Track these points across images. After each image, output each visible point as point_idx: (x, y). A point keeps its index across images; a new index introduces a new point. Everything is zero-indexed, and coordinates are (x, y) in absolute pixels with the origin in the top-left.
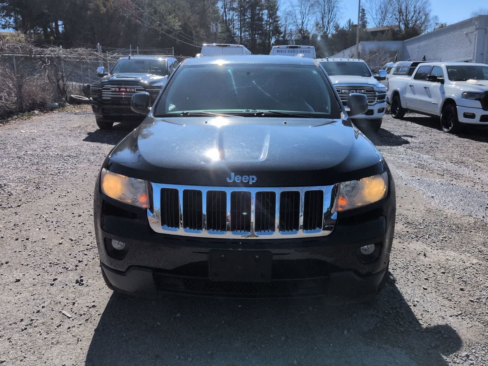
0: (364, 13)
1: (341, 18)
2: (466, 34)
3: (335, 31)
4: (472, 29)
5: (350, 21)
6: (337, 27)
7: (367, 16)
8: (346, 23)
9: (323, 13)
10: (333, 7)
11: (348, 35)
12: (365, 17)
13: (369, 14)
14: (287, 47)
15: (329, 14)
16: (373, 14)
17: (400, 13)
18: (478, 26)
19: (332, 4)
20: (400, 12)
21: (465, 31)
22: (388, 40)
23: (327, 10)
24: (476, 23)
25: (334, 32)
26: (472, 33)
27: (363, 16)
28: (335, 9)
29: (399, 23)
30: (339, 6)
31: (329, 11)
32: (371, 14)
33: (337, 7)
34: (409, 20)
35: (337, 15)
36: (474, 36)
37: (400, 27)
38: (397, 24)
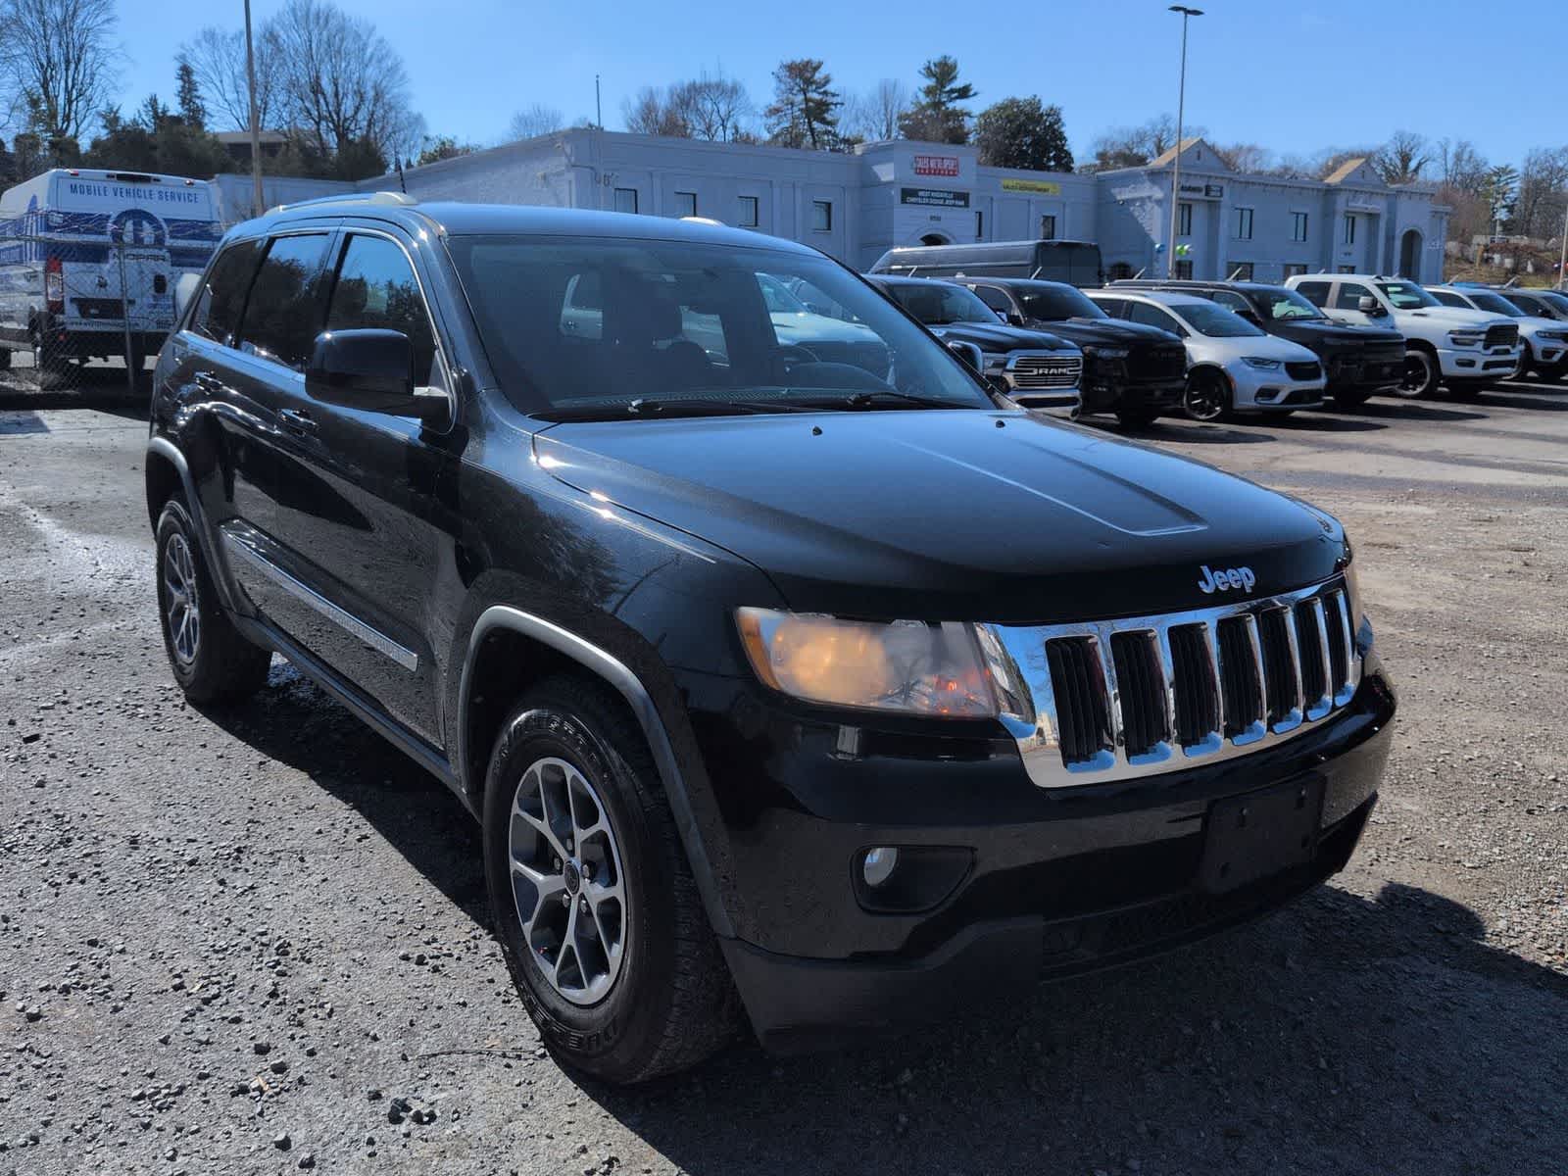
0: (190, 82)
1: (115, 88)
2: (545, 177)
3: (105, 131)
4: (557, 163)
5: (153, 102)
6: (111, 119)
7: (202, 91)
8: (142, 108)
9: (45, 64)
10: (81, 48)
11: (154, 148)
12: (195, 93)
13: (210, 85)
14: (108, 176)
15: (67, 70)
16: (227, 88)
17: (315, 93)
18: (573, 159)
19: (76, 36)
20: (317, 89)
21: (539, 169)
22: (292, 174)
23: (57, 54)
24: (568, 150)
25: (104, 134)
26: (559, 174)
27: (190, 90)
28: (90, 56)
29: (318, 123)
30: (97, 45)
31: (68, 62)
32: (219, 84)
33: (93, 48)
34: (346, 119)
35: (97, 77)
36: (566, 187)
37: (321, 139)
38: (311, 126)
